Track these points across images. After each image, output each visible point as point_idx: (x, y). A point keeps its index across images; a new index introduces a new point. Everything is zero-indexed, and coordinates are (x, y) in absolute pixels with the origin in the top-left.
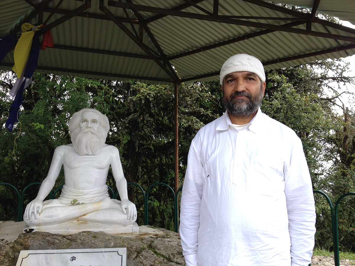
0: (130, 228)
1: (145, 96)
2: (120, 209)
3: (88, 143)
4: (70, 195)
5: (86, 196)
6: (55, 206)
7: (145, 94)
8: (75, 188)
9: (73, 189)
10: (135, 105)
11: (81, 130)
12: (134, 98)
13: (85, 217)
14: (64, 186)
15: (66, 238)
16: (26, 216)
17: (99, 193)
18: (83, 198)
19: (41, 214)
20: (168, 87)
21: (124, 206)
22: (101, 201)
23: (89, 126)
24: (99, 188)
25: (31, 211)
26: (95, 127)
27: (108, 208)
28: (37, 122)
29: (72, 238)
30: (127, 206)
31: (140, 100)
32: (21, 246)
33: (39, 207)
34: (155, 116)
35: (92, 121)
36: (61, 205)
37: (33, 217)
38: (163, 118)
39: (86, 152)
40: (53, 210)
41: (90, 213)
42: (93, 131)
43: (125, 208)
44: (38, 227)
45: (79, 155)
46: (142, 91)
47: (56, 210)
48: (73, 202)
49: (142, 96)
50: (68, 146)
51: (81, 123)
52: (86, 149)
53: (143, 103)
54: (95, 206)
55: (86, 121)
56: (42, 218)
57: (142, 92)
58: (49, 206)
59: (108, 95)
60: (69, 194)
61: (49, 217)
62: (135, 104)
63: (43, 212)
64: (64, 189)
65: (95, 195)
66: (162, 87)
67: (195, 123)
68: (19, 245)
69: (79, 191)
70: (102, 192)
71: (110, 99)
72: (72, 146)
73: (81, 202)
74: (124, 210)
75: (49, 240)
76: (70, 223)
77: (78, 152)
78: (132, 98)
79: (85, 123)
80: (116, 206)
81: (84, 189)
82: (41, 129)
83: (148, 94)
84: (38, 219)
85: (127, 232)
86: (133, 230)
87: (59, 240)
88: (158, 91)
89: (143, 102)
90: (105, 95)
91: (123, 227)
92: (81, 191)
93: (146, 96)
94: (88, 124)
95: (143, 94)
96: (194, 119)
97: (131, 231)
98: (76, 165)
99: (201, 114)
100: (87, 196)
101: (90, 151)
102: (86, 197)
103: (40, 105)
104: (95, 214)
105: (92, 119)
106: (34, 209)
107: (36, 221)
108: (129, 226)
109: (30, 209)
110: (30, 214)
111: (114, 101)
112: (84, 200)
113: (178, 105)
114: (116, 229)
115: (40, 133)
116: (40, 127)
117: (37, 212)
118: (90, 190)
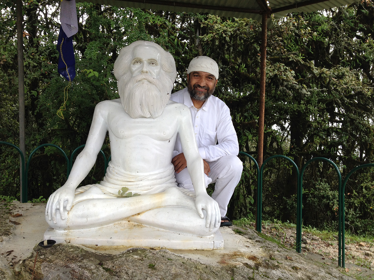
0: (210, 242)
1: (220, 34)
2: (194, 208)
3: (144, 98)
4: (117, 180)
5: (141, 182)
6: (94, 198)
7: (220, 31)
8: (125, 170)
9: (123, 171)
10: (205, 50)
11: (132, 77)
12: (205, 37)
13: (139, 217)
14: (110, 164)
15: (104, 266)
16: (48, 215)
17: (161, 178)
18: (137, 186)
19: (71, 213)
20: (251, 20)
21: (200, 206)
22: (164, 192)
23: (145, 70)
24: (161, 170)
25: (54, 208)
26: (154, 72)
27: (175, 204)
28: (90, 68)
29: (114, 268)
30: (206, 206)
31: (213, 40)
32: (30, 273)
33: (67, 200)
34: (229, 63)
35: (150, 61)
36: (103, 196)
37: (58, 216)
38: (239, 66)
39: (140, 113)
40: (90, 205)
41: (147, 211)
42: (151, 79)
43: (203, 209)
44: (66, 231)
45: (131, 117)
46: (216, 27)
47: (94, 206)
48: (122, 192)
49: (216, 34)
50: (113, 101)
51: (132, 65)
52: (141, 108)
53: (217, 45)
54: (155, 201)
55: (139, 61)
56: (72, 217)
57: (217, 29)
58: (84, 197)
59: (172, 37)
60: (117, 178)
61: (82, 216)
62: (205, 48)
63: (74, 208)
64: (109, 169)
65: (155, 182)
66: (243, 22)
67: (283, 71)
68: (28, 271)
69: (130, 173)
70: (165, 177)
71: (174, 41)
72: (120, 102)
73: (133, 192)
74: (201, 212)
75: (73, 270)
76: (117, 226)
77: (129, 113)
78: (203, 37)
79: (138, 66)
80: (188, 203)
81: (138, 171)
82: (95, 77)
83: (224, 31)
84: (66, 220)
85: (205, 248)
86: (215, 245)
87: (90, 270)
88: (237, 28)
89: (217, 43)
90: (169, 36)
91: (199, 238)
92: (134, 174)
93: (222, 35)
94: (142, 67)
95: (218, 32)
96: (282, 66)
97: (212, 247)
98: (126, 133)
99: (290, 60)
100: (144, 183)
101: (147, 111)
102: (142, 184)
103: (93, 46)
104: (155, 215)
105: (149, 58)
106: (59, 204)
107: (63, 223)
108: (208, 237)
109: (52, 203)
110: (54, 211)
111: (180, 44)
112: (139, 189)
113: (267, 46)
114: (188, 242)
115: (94, 82)
116: (94, 75)
117: (65, 208)
118: (148, 174)
